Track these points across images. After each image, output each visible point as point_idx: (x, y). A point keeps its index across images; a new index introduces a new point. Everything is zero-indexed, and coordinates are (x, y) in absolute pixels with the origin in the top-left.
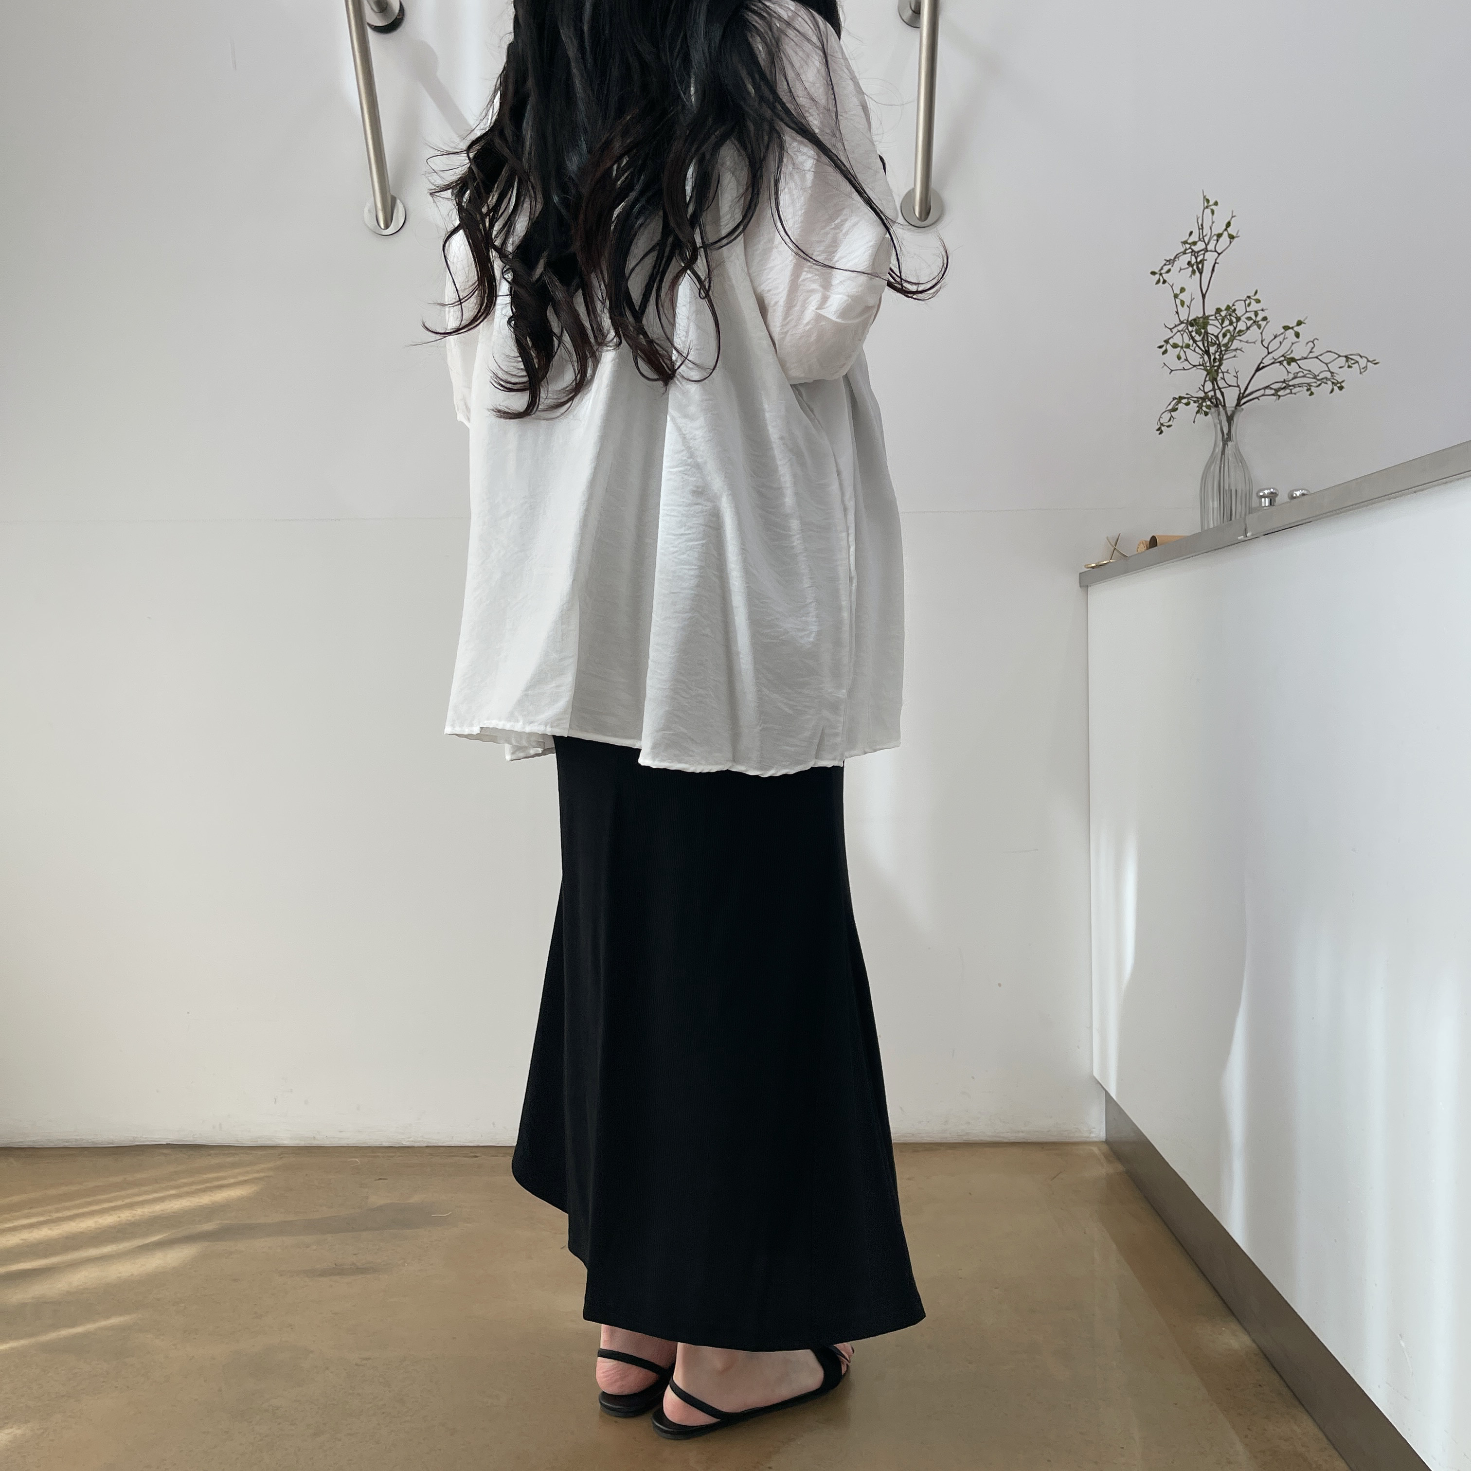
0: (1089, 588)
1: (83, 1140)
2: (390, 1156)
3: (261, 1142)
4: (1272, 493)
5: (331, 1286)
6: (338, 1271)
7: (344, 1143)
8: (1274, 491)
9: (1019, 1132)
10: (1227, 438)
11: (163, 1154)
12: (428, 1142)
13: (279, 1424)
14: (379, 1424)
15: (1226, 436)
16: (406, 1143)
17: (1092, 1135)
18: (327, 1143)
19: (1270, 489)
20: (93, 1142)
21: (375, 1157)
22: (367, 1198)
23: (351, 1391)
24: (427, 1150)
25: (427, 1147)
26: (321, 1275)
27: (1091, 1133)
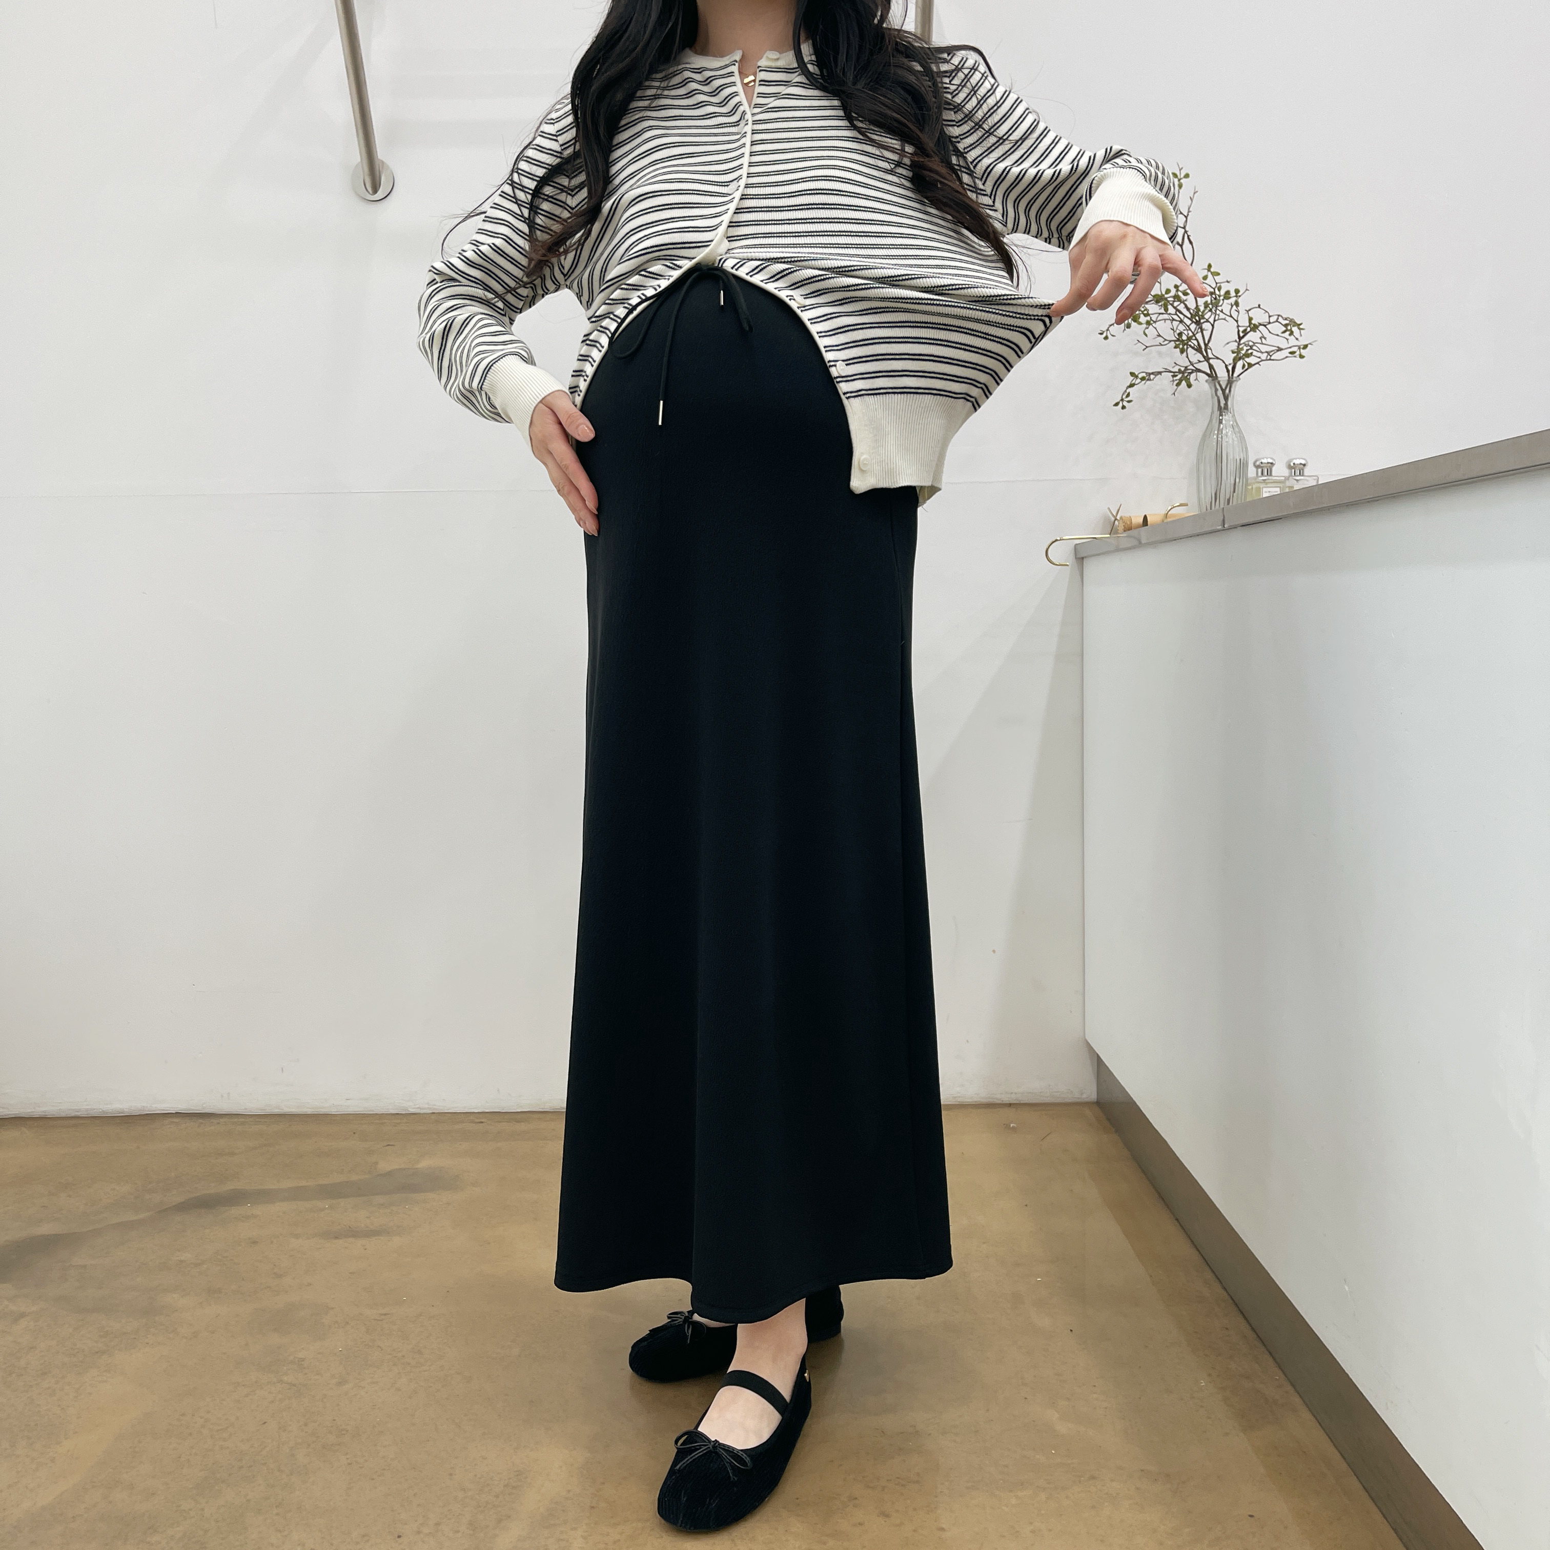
0: (1085, 560)
1: (94, 1109)
2: (398, 1124)
3: (269, 1111)
4: (1268, 463)
5: (346, 1248)
6: (353, 1233)
7: (351, 1110)
8: (1270, 461)
9: (1012, 1093)
10: (1223, 409)
11: (173, 1122)
12: (434, 1109)
13: (306, 1374)
14: (399, 1373)
15: (1222, 405)
16: (412, 1111)
17: (1084, 1096)
18: (333, 1111)
19: (1267, 458)
20: (103, 1111)
21: (382, 1124)
22: (376, 1163)
23: (370, 1344)
24: (433, 1117)
25: (434, 1113)
26: (336, 1238)
27: (1082, 1094)
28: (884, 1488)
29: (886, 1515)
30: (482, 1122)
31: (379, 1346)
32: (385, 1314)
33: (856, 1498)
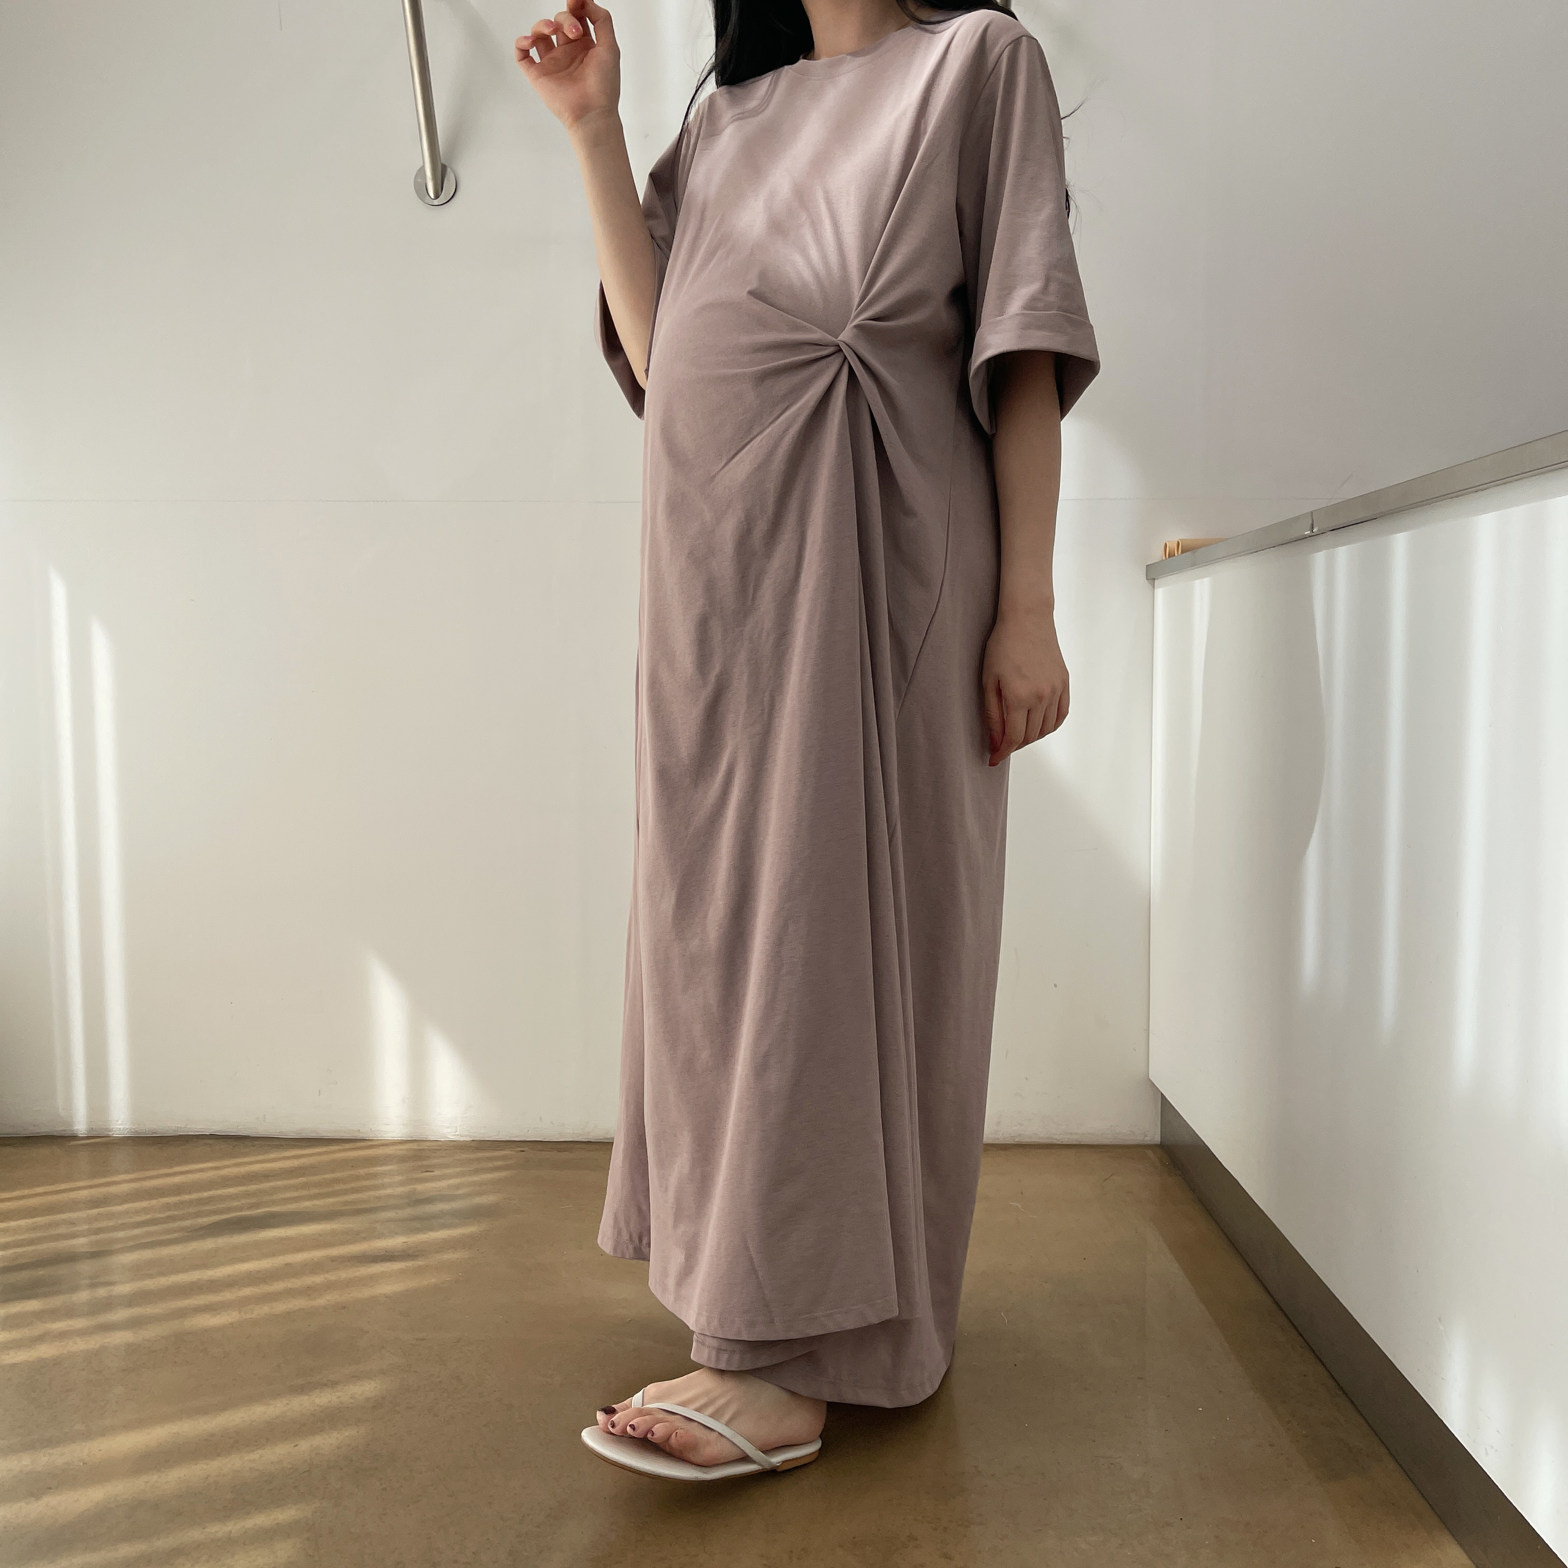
0: (1156, 581)
3: (305, 1134)
6: (389, 1257)
7: (390, 1136)
9: (1072, 1134)
11: (207, 1144)
12: (475, 1136)
14: (436, 1399)
16: (451, 1138)
17: (1148, 1138)
21: (420, 1150)
22: (415, 1188)
23: (407, 1368)
24: (473, 1144)
26: (372, 1261)
27: (1145, 1136)
28: (945, 1529)
29: (947, 1557)
30: (524, 1151)
31: (416, 1372)
32: (423, 1340)
33: (916, 1539)
